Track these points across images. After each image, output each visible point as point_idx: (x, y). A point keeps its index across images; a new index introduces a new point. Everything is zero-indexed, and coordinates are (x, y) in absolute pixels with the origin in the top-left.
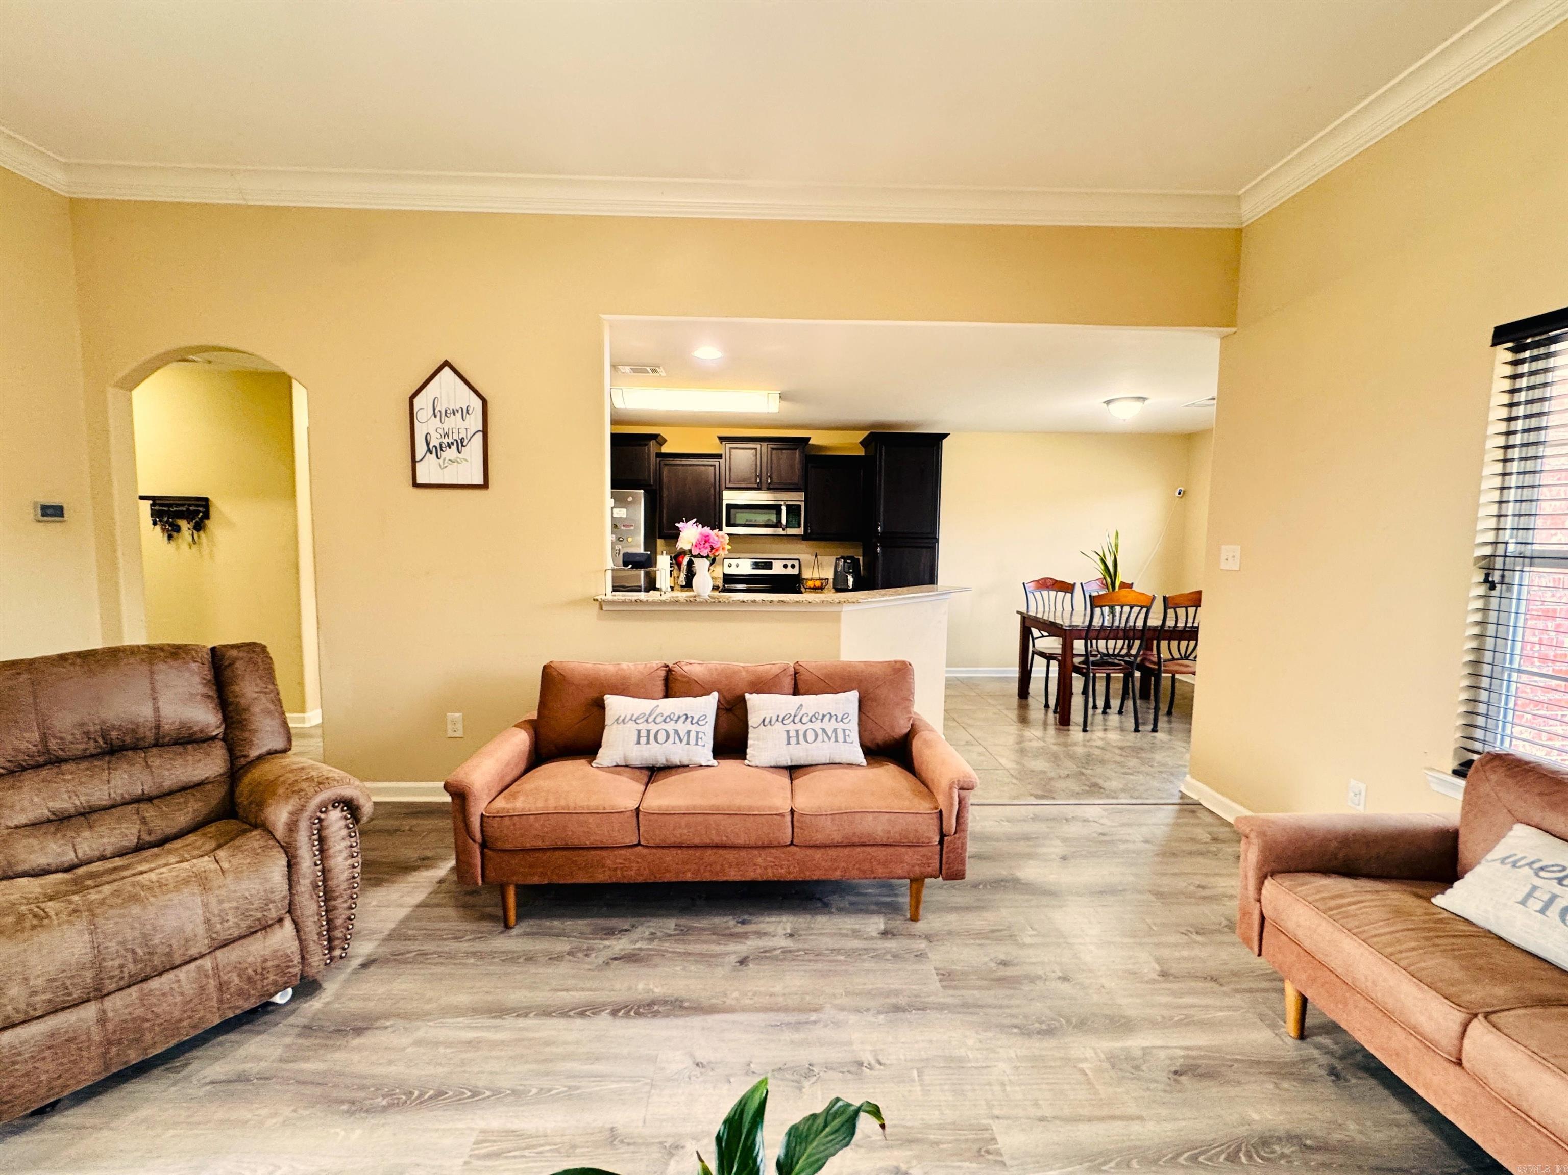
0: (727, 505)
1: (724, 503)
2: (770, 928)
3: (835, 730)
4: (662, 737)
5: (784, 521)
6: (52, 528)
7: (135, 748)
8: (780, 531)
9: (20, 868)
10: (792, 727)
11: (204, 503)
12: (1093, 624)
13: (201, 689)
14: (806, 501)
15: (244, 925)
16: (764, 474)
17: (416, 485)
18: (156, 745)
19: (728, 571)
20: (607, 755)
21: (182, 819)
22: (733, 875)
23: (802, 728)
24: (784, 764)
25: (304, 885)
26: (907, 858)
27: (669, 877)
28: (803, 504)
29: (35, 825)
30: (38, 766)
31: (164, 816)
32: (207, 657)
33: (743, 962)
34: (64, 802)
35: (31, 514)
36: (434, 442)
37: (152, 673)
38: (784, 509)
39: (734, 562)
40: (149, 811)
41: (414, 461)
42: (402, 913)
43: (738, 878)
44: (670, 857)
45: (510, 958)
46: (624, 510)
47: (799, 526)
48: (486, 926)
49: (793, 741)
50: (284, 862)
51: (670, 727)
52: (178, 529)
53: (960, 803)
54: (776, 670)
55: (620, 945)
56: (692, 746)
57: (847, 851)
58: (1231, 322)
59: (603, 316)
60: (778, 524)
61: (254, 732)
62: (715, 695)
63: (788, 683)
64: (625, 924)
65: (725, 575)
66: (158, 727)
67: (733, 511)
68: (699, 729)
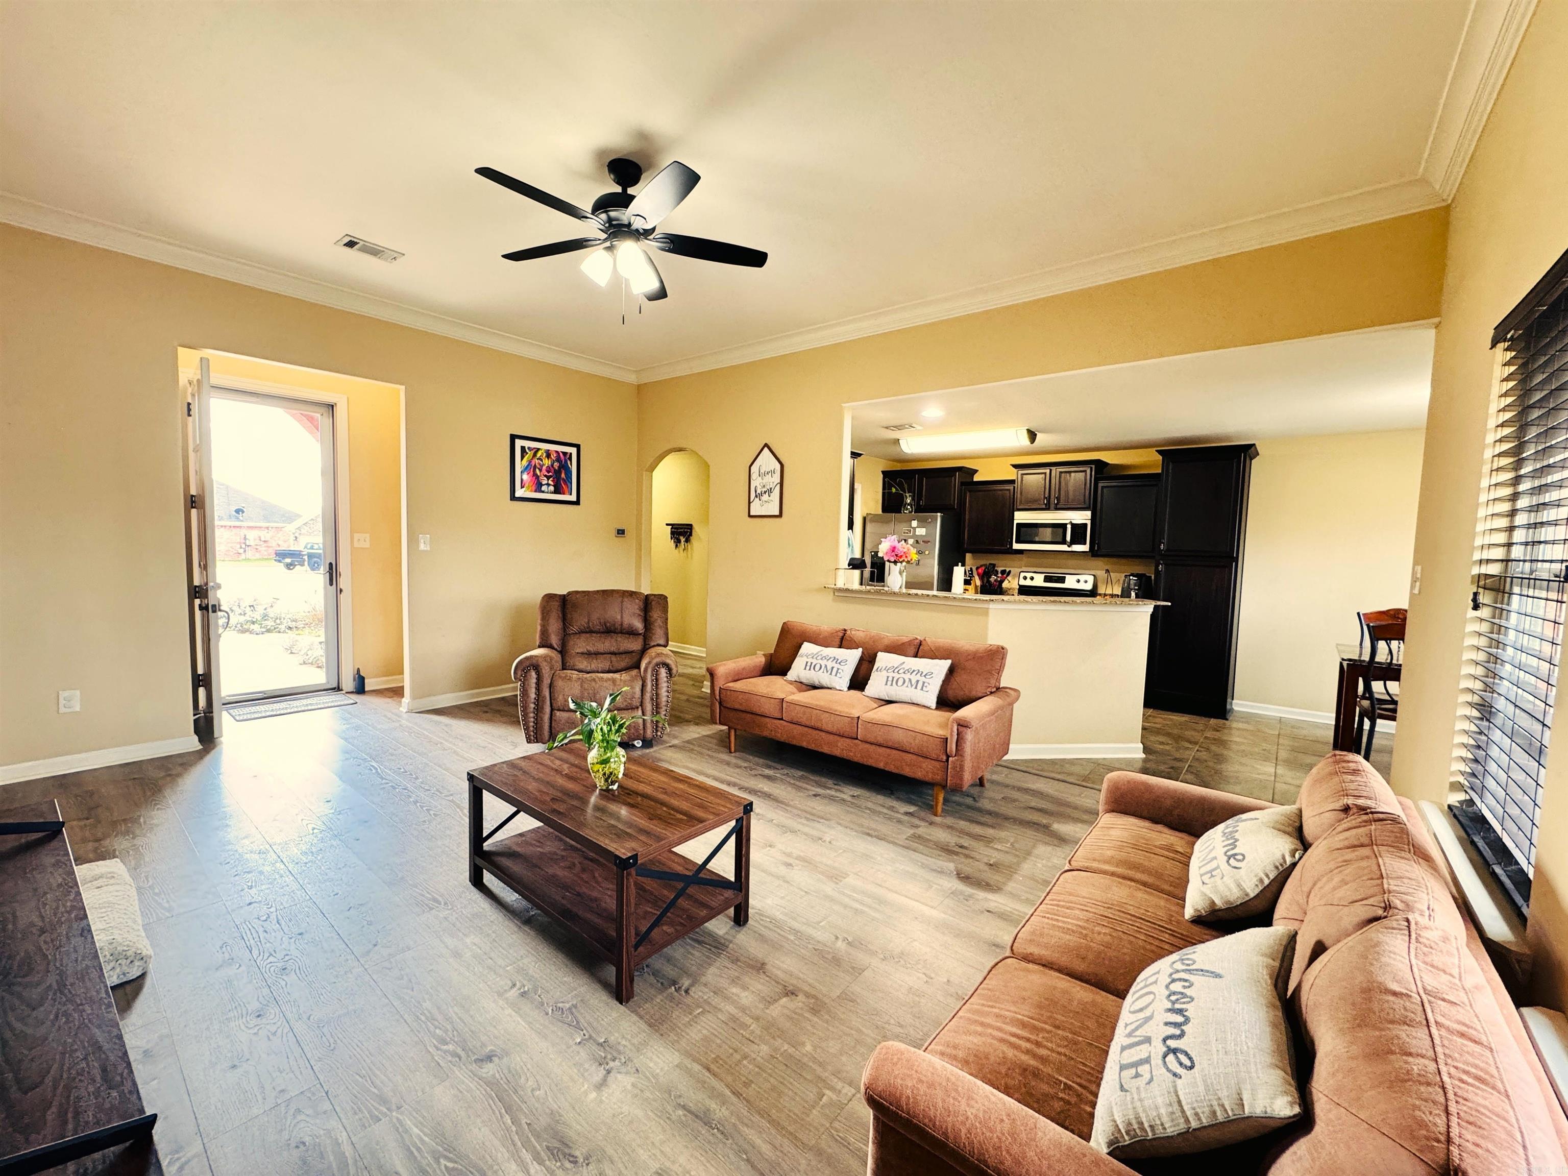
0: (1018, 524)
1: (1015, 522)
2: (845, 790)
3: (918, 681)
4: (817, 667)
5: (1068, 538)
6: (621, 540)
7: (615, 633)
8: (1064, 548)
9: (576, 667)
10: (891, 675)
11: (690, 526)
12: (1377, 659)
13: (638, 612)
14: (1093, 520)
15: (625, 704)
16: (1052, 497)
17: (750, 516)
18: (621, 633)
19: (1023, 582)
20: (792, 675)
21: (623, 664)
22: (826, 750)
23: (896, 676)
24: (883, 698)
25: (648, 696)
26: (924, 765)
27: (794, 742)
28: (1089, 523)
29: (582, 653)
30: (587, 632)
31: (617, 661)
32: (643, 598)
33: (815, 795)
34: (591, 649)
35: (615, 532)
36: (759, 491)
37: (622, 602)
38: (1069, 527)
39: (1029, 575)
40: (614, 658)
41: (749, 503)
42: (697, 736)
43: (829, 753)
44: (798, 730)
45: (721, 761)
46: (924, 530)
47: (1085, 544)
48: (722, 749)
49: (889, 683)
50: (640, 683)
51: (823, 663)
52: (679, 541)
53: (958, 734)
54: (905, 639)
55: (767, 772)
56: (833, 677)
57: (888, 750)
58: (1436, 313)
59: (843, 405)
60: (1064, 542)
61: (654, 634)
62: (860, 650)
63: (912, 650)
64: (779, 766)
65: (1021, 586)
66: (622, 625)
67: (1023, 530)
68: (839, 666)
